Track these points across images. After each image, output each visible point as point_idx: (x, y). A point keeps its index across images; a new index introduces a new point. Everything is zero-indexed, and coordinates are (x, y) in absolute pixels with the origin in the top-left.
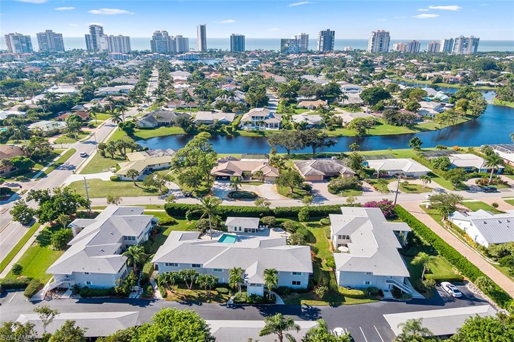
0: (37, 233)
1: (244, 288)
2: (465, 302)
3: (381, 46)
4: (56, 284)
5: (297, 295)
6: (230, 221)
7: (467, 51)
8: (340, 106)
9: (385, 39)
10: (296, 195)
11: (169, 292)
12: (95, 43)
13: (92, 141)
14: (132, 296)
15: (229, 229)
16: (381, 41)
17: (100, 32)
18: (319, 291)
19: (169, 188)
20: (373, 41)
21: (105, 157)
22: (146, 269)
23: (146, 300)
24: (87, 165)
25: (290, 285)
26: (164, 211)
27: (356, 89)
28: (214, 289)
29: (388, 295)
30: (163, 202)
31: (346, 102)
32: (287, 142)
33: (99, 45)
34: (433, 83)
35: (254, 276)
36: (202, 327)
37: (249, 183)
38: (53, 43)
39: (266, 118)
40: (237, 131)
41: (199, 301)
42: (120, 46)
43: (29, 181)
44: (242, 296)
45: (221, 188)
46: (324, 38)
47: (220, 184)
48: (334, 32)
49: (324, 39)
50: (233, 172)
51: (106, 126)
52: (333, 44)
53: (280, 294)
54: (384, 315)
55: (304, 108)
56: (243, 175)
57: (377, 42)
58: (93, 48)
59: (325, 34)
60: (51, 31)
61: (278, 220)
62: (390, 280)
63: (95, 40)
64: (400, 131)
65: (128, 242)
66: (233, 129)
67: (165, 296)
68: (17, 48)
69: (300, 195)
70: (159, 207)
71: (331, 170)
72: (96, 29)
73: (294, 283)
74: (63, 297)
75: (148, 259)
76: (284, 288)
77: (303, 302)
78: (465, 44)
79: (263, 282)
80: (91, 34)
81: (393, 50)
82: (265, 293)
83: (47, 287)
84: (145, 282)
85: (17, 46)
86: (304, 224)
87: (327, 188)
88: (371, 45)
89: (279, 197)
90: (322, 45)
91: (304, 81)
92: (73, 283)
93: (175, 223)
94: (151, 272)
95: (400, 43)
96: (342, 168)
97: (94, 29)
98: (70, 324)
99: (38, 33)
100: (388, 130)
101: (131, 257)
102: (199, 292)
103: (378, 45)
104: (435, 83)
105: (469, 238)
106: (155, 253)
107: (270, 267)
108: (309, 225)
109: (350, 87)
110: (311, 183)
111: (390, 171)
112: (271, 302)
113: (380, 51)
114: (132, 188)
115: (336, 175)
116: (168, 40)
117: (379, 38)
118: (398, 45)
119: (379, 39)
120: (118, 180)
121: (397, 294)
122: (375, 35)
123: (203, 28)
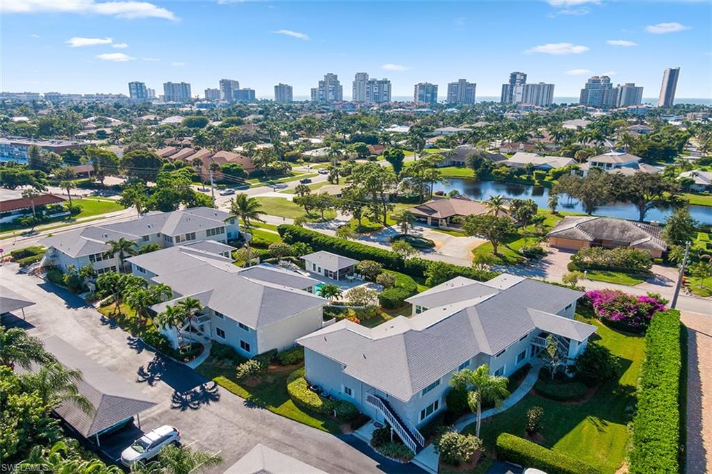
12: (511, 94)
15: (307, 266)
17: (522, 80)
19: (339, 218)
33: (515, 96)
38: (464, 94)
39: (617, 166)
56: (450, 219)
58: (507, 101)
60: (465, 80)
63: (512, 90)
72: (518, 76)
73: (243, 344)
80: (510, 84)
87: (570, 261)
97: (515, 77)
99: (450, 82)
110: (556, 251)
123: (673, 73)
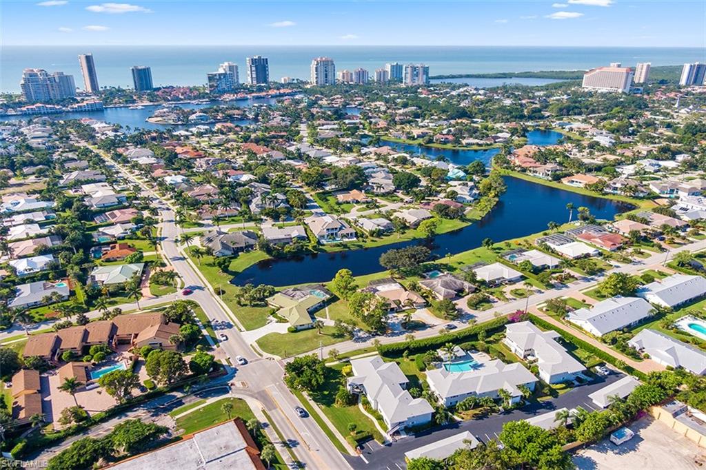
0: (308, 398)
3: (326, 77)
7: (418, 80)
8: (378, 196)
9: (330, 69)
13: (192, 285)
16: (326, 71)
18: (546, 391)
20: (316, 71)
24: (239, 319)
27: (372, 168)
29: (576, 383)
30: (362, 343)
35: (516, 391)
37: (404, 311)
39: (341, 228)
40: (321, 247)
43: (212, 349)
46: (256, 67)
48: (266, 59)
49: (256, 69)
51: (173, 259)
52: (268, 74)
54: (589, 396)
55: (347, 202)
57: (321, 72)
59: (256, 62)
61: (470, 344)
64: (457, 226)
65: (406, 386)
66: (317, 246)
67: (463, 418)
70: (366, 351)
71: (457, 287)
74: (402, 436)
78: (415, 73)
81: (338, 80)
87: (466, 306)
88: (315, 76)
89: (440, 321)
90: (254, 76)
95: (345, 72)
103: (322, 77)
104: (428, 143)
105: (586, 332)
108: (487, 343)
109: (366, 166)
111: (496, 280)
113: (327, 83)
114: (319, 336)
115: (461, 291)
116: (49, 82)
117: (322, 67)
118: (343, 74)
119: (322, 69)
120: (296, 330)
121: (580, 380)
122: (317, 64)
123: (89, 59)
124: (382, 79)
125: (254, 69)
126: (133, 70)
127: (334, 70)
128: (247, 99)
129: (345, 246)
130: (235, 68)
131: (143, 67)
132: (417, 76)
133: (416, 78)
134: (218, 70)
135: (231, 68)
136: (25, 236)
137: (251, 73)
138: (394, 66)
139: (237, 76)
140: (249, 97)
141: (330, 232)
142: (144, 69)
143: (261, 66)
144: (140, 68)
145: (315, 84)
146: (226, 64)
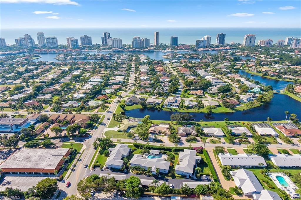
0: (99, 150)
1: (151, 172)
2: (207, 181)
3: (250, 42)
4: (107, 166)
5: (164, 175)
6: (151, 151)
8: (208, 94)
9: (253, 39)
10: (174, 142)
11: (133, 171)
12: (106, 41)
13: (110, 111)
14: (124, 171)
15: (151, 154)
16: (251, 40)
17: (108, 36)
18: (170, 175)
19: (135, 136)
20: (246, 40)
21: (115, 120)
22: (128, 165)
23: (127, 173)
24: (109, 124)
25: (163, 172)
26: (133, 145)
27: (219, 82)
28: (144, 171)
29: (188, 177)
30: (133, 141)
31: (211, 92)
32: (176, 119)
33: (108, 43)
34: (263, 75)
35: (154, 170)
36: (139, 180)
37: (160, 135)
38: (87, 41)
39: (174, 103)
40: (162, 108)
41: (140, 174)
42: (118, 44)
43: (93, 130)
44: (151, 174)
45: (151, 137)
47: (151, 135)
48: (225, 35)
50: (155, 131)
51: (115, 103)
52: (224, 41)
53: (160, 174)
54: (183, 182)
55: (192, 94)
56: (159, 132)
57: (248, 40)
58: (105, 43)
59: (220, 36)
60: (87, 35)
61: (165, 151)
62: (188, 173)
63: (106, 39)
64: (227, 111)
65: (123, 156)
66: (161, 107)
67: (132, 172)
68: (72, 45)
69: (176, 142)
70: (132, 143)
71: (189, 132)
72: (107, 34)
73: (164, 172)
74: (108, 170)
75: (129, 162)
76: (162, 173)
77: (165, 177)
78: (298, 42)
79: (156, 171)
80: (104, 37)
81: (257, 44)
82: (156, 174)
83: (104, 167)
84: (127, 168)
85: (72, 44)
86: (173, 153)
87: (185, 140)
88: (245, 42)
89: (169, 142)
91: (198, 75)
92: (110, 167)
93: (136, 150)
94: (129, 165)
95: (262, 40)
96: (193, 132)
98: (113, 177)
99: (81, 36)
100: (222, 110)
101: (124, 161)
102: (140, 172)
103: (248, 43)
104: (264, 75)
105: (220, 162)
106: (131, 160)
107: (157, 168)
108: (175, 154)
109: (217, 81)
110: (181, 137)
111: (209, 134)
112: (158, 176)
113: (250, 45)
114: (124, 135)
115: (190, 134)
116: (140, 41)
117: (249, 38)
120: (120, 131)
121: (190, 177)
122: (247, 37)
123: (157, 34)
124: (280, 45)
125: (219, 38)
126: (171, 38)
127: (255, 40)
128: (209, 50)
129: (171, 109)
130: (210, 38)
131: (175, 37)
132: (299, 44)
133: (298, 45)
134: (201, 39)
135: (208, 38)
136: (86, 88)
137: (217, 40)
138: (290, 39)
139: (210, 41)
140: (210, 49)
141: (169, 103)
142: (175, 38)
143: (222, 38)
144: (174, 37)
145: (244, 45)
146: (207, 36)
